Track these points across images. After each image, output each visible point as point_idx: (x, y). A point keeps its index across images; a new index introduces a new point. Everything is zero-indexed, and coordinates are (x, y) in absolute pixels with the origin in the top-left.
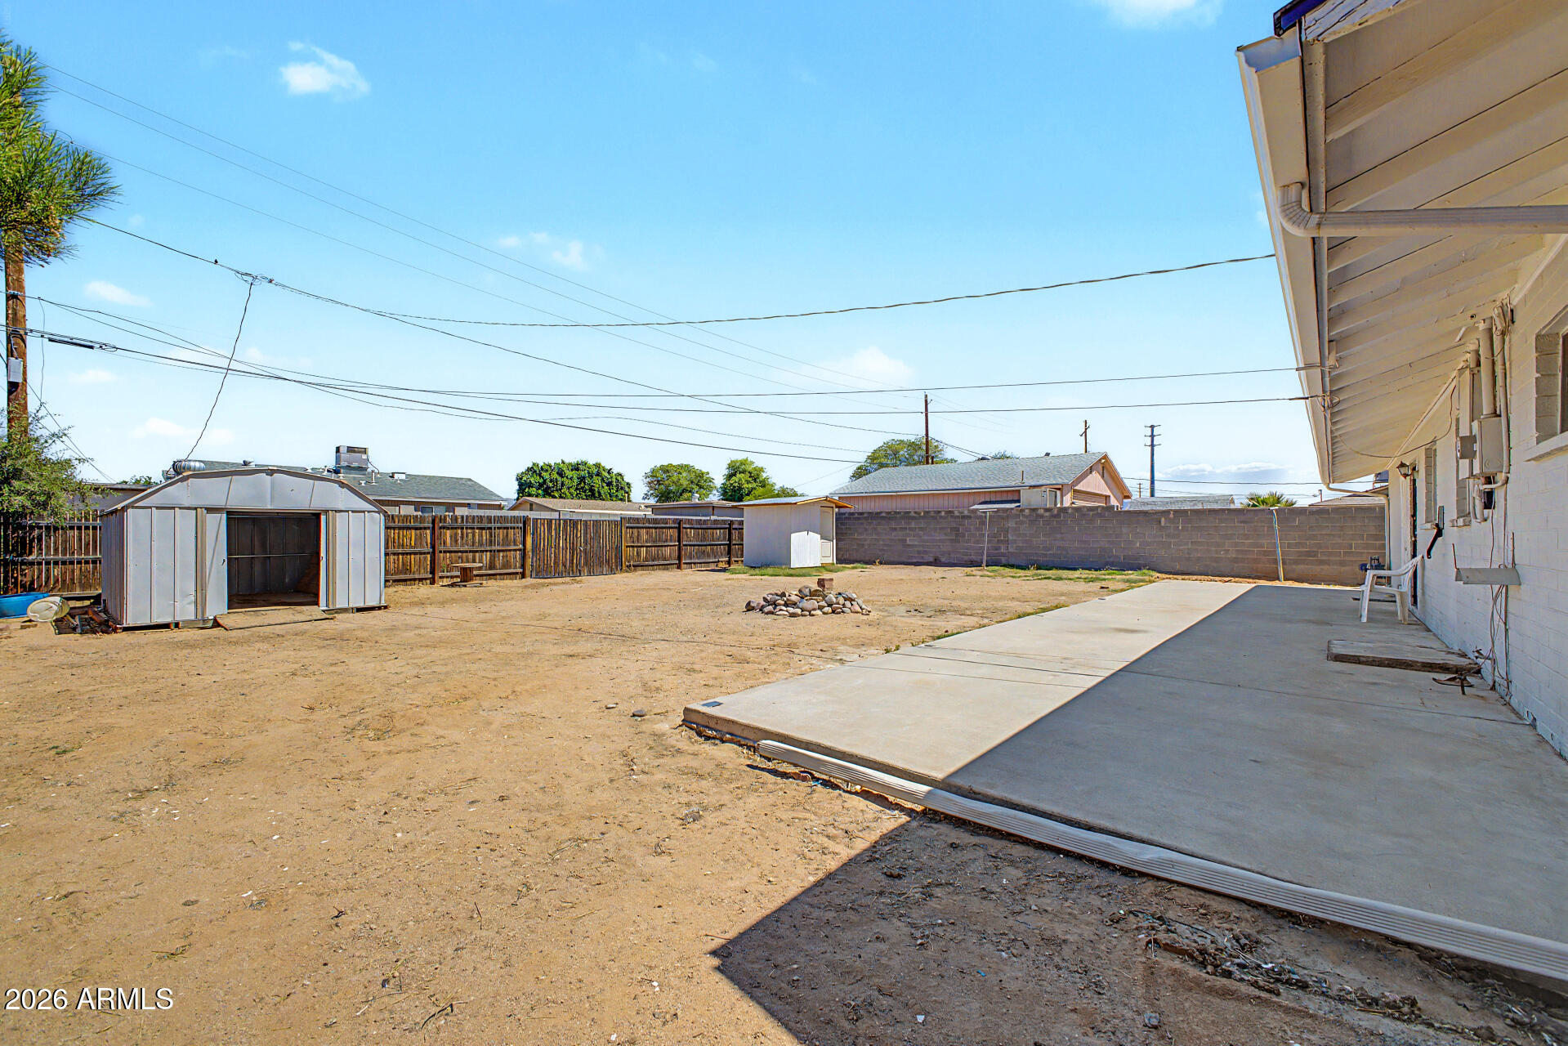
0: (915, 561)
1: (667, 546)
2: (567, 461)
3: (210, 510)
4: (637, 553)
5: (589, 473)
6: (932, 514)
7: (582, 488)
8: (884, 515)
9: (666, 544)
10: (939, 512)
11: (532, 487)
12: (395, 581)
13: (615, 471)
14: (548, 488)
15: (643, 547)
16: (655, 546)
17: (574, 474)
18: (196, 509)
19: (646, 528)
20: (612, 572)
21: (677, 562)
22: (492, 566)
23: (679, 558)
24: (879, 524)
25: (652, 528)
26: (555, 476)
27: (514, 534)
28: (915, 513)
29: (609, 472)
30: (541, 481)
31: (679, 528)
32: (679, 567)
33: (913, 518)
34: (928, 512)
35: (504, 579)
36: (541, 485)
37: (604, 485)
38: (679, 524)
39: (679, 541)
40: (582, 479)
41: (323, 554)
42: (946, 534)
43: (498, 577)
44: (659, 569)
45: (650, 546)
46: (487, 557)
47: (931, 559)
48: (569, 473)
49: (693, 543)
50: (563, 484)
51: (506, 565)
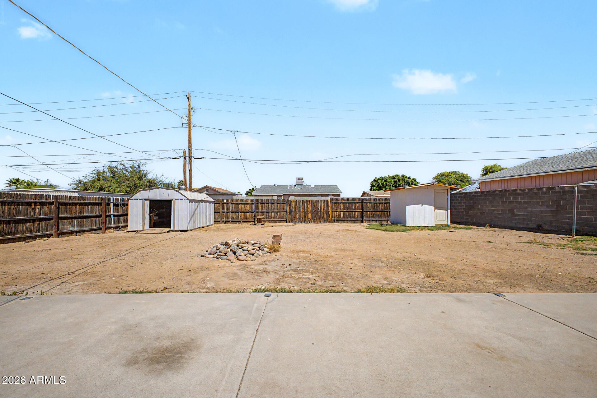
0: (521, 226)
1: (356, 211)
2: (390, 175)
3: (146, 200)
4: (339, 215)
5: (398, 179)
6: (535, 190)
7: (395, 186)
8: (497, 192)
9: (355, 210)
10: (541, 189)
11: (374, 187)
12: (242, 221)
13: (412, 178)
14: (380, 187)
15: (342, 211)
16: (348, 211)
17: (392, 180)
18: (142, 200)
19: (343, 203)
20: (325, 222)
21: (361, 219)
22: (275, 217)
23: (362, 218)
24: (494, 199)
25: (347, 203)
26: (383, 181)
27: (283, 206)
28: (520, 190)
29: (409, 178)
30: (378, 184)
31: (362, 203)
32: (362, 222)
33: (519, 194)
34: (532, 189)
35: (279, 223)
36: (378, 186)
37: (405, 184)
38: (362, 201)
39: (362, 209)
40: (395, 182)
41: (172, 213)
42: (548, 207)
43: (278, 222)
44: (351, 222)
45: (345, 211)
46: (273, 214)
47: (535, 226)
48: (389, 180)
49: (371, 210)
50: (386, 185)
51: (281, 217)
